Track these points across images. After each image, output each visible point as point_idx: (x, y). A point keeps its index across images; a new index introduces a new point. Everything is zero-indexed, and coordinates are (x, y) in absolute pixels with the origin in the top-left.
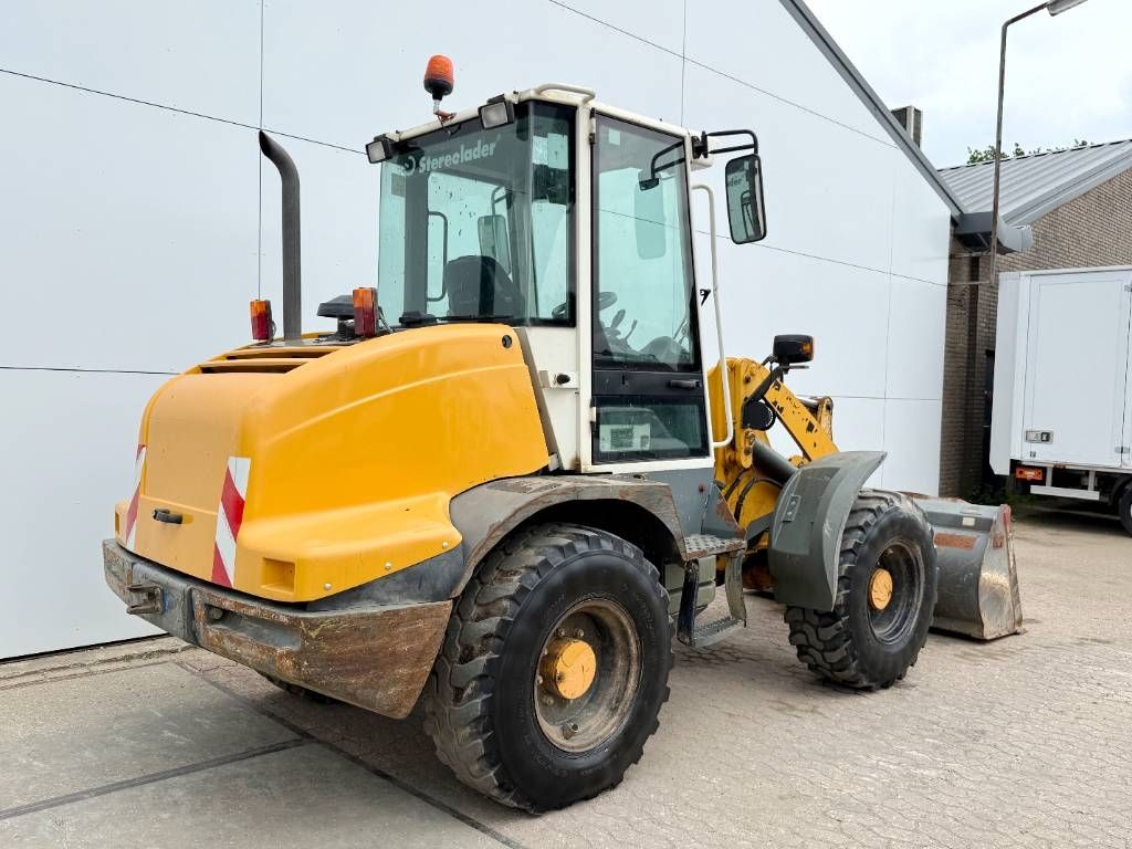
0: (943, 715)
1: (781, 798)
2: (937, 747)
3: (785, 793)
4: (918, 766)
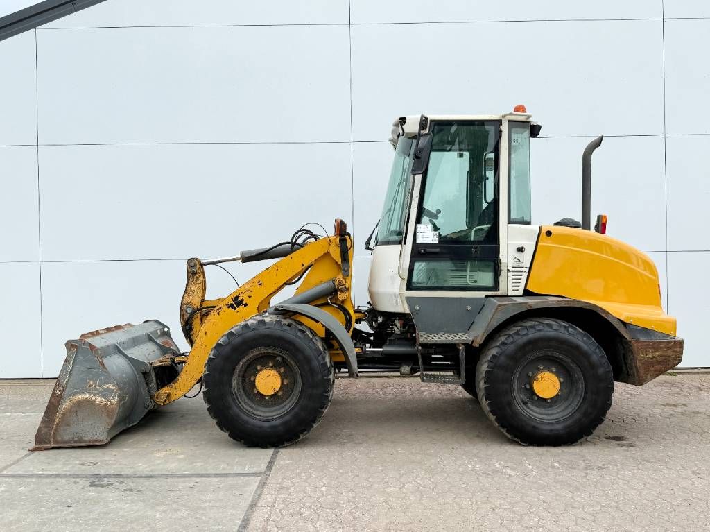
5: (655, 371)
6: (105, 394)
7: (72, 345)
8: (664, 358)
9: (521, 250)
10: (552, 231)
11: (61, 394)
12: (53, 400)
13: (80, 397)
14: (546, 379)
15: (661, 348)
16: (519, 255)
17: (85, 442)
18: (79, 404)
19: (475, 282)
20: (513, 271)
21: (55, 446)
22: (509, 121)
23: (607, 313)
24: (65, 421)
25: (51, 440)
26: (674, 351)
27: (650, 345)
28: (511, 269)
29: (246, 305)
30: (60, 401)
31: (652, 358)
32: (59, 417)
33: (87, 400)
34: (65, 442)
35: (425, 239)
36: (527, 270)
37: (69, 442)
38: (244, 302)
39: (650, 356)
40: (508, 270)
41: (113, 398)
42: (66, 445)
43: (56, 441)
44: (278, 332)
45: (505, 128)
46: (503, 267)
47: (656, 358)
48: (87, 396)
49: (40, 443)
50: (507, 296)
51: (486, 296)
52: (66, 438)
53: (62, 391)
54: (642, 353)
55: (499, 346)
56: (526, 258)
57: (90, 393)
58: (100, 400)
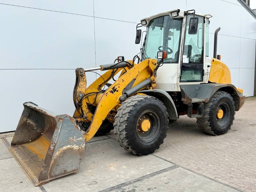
0: (243, 136)
1: (204, 149)
2: (239, 141)
3: (205, 148)
4: (234, 144)
6: (78, 143)
7: (60, 118)
9: (209, 66)
10: (214, 60)
11: (54, 148)
12: (49, 153)
13: (65, 148)
14: (220, 112)
16: (208, 68)
17: (68, 172)
18: (65, 152)
19: (194, 78)
21: (51, 179)
24: (56, 163)
25: (48, 176)
29: (117, 91)
30: (53, 152)
32: (52, 162)
33: (69, 149)
34: (56, 176)
35: (185, 61)
36: (209, 74)
37: (59, 175)
38: (117, 90)
39: (242, 101)
40: (206, 74)
41: (83, 145)
42: (58, 177)
43: (51, 177)
44: (148, 102)
48: (69, 146)
49: (42, 180)
50: (205, 83)
51: (200, 84)
52: (57, 173)
53: (54, 147)
55: (213, 102)
57: (70, 144)
58: (76, 147)
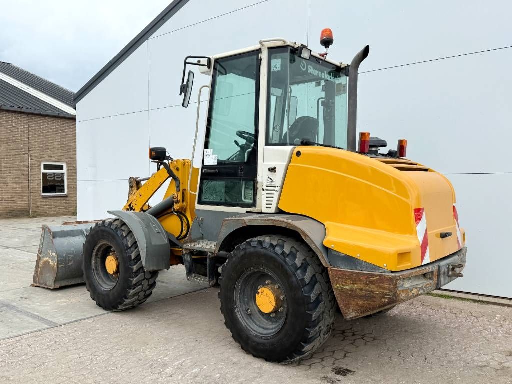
5: (357, 305)
8: (365, 293)
9: (273, 170)
10: (301, 152)
11: (40, 256)
14: (265, 294)
15: (361, 281)
16: (271, 175)
17: (47, 286)
18: (45, 263)
20: (267, 190)
21: (39, 285)
22: (269, 49)
23: (306, 236)
25: (38, 282)
26: (380, 288)
27: (346, 275)
28: (265, 188)
30: (40, 260)
31: (351, 290)
32: (40, 269)
35: (209, 162)
36: (278, 189)
37: (43, 285)
38: (134, 208)
39: (348, 288)
40: (263, 190)
41: (55, 262)
45: (264, 56)
46: (259, 186)
47: (355, 291)
48: (48, 259)
49: (34, 283)
50: (262, 213)
51: (247, 212)
52: (42, 282)
53: (40, 254)
54: (338, 283)
56: (278, 178)
58: (51, 262)
